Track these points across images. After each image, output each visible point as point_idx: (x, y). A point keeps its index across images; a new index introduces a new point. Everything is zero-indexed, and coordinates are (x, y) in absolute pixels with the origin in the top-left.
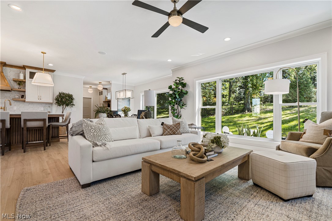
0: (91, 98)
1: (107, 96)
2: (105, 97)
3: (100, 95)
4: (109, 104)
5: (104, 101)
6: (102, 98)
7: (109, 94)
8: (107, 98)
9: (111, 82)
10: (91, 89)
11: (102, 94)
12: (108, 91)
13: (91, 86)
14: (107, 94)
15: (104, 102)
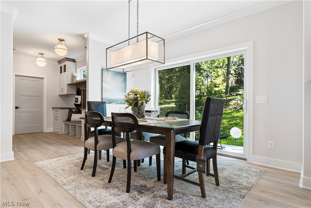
0: (43, 78)
1: (75, 74)
2: (70, 77)
3: (61, 72)
4: (78, 89)
5: (69, 82)
6: (66, 79)
7: (78, 70)
8: (75, 77)
9: (85, 36)
10: (43, 59)
11: (65, 71)
12: (78, 64)
13: (42, 52)
14: (74, 71)
15: (68, 85)
